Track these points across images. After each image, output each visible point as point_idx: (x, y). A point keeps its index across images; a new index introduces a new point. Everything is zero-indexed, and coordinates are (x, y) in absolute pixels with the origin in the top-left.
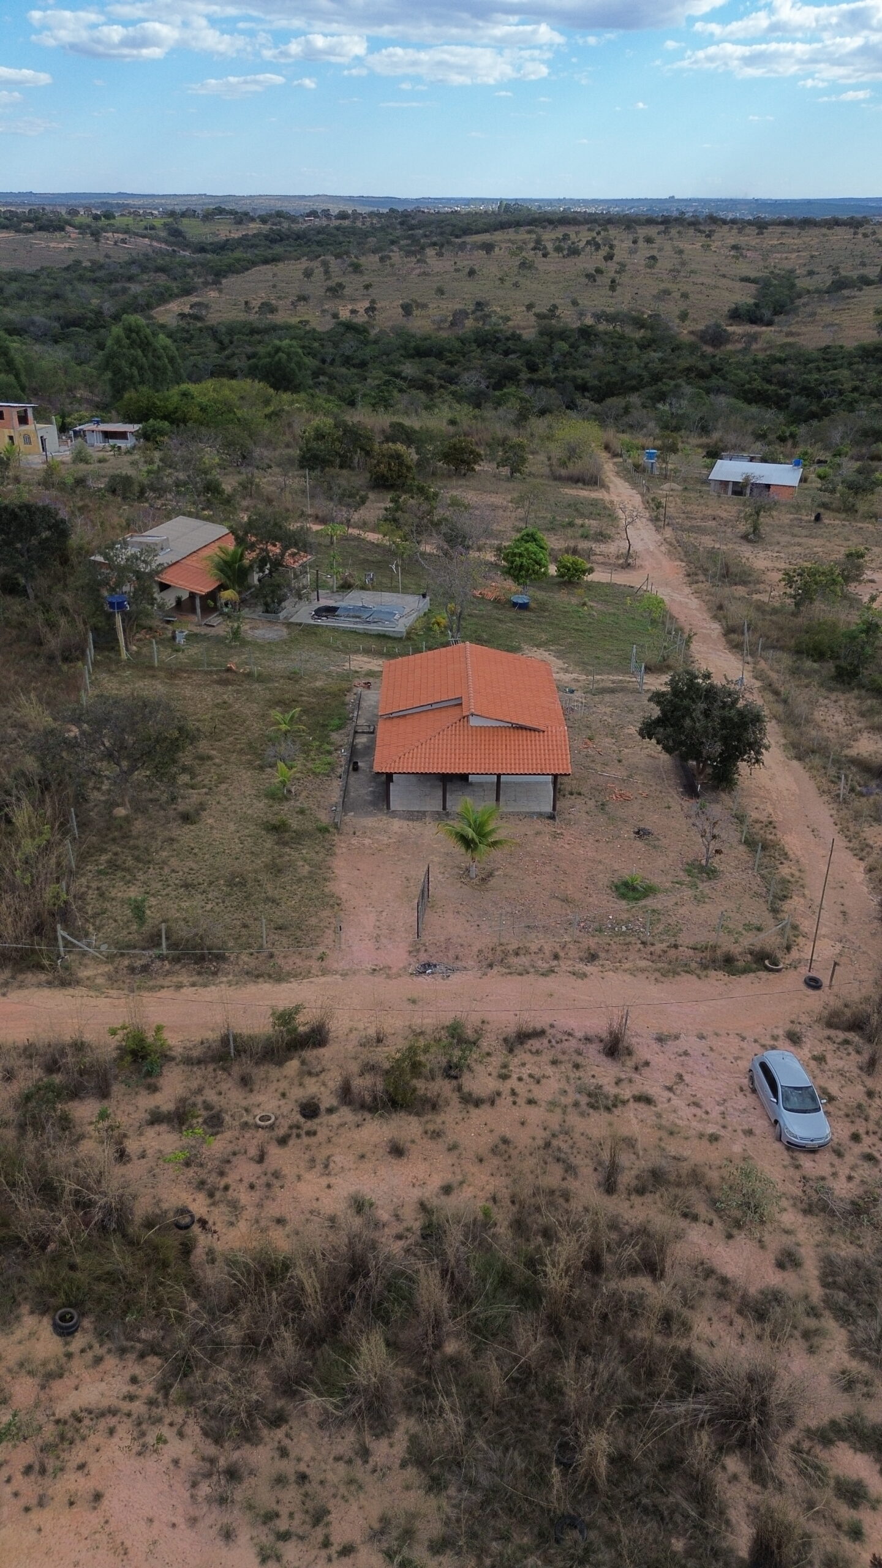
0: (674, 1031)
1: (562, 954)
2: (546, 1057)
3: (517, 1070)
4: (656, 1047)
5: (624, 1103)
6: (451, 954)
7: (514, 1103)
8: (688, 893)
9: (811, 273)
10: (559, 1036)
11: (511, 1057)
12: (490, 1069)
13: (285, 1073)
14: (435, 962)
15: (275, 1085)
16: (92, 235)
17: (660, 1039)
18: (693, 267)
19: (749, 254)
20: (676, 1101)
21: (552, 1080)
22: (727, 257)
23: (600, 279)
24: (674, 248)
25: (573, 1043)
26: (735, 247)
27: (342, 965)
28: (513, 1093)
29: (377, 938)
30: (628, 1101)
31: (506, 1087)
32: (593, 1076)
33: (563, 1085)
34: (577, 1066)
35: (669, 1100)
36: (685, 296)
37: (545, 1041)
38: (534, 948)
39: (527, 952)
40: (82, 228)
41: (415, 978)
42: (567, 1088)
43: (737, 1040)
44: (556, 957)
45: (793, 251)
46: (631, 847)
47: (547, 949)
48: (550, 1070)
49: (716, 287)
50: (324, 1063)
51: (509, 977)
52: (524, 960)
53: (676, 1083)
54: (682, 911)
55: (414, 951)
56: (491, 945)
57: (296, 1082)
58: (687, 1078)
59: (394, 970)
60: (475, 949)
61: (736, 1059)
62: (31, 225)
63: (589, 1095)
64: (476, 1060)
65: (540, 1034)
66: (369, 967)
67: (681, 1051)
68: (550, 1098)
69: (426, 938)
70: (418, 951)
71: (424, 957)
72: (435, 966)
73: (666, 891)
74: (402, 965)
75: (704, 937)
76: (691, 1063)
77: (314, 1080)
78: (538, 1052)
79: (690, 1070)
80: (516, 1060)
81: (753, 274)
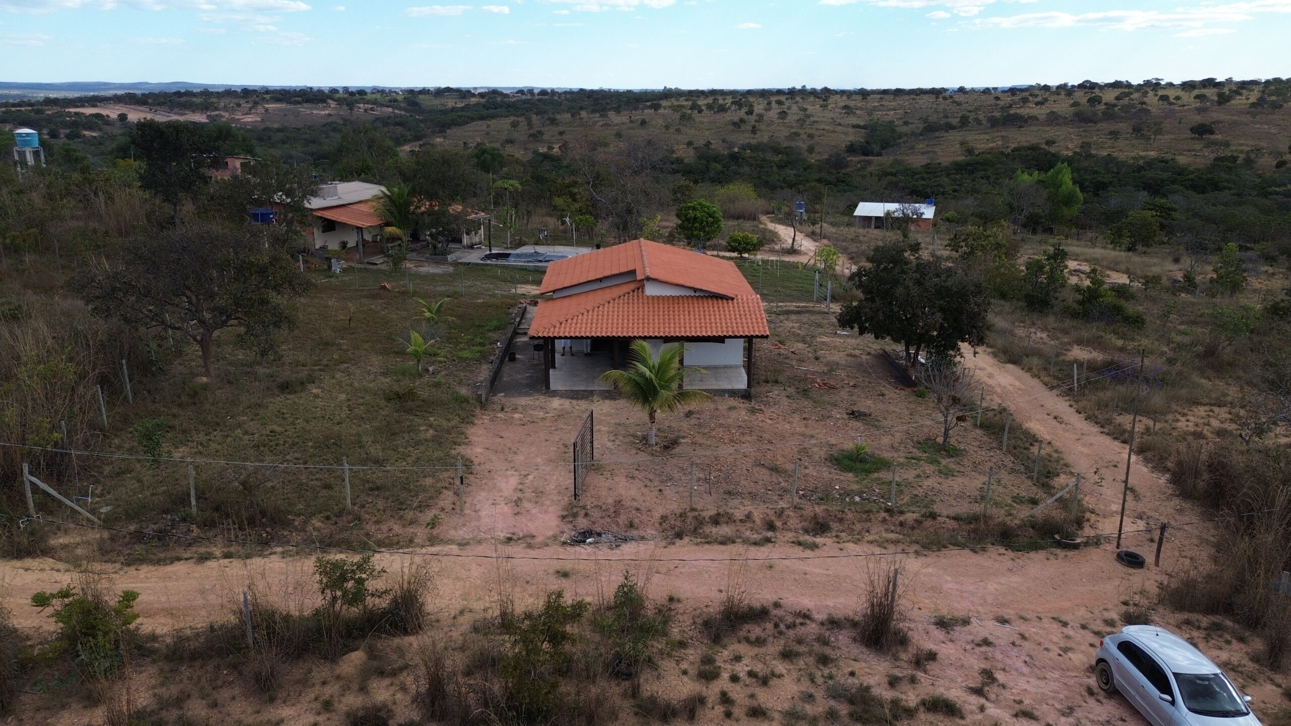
0: (960, 614)
1: (778, 524)
2: (774, 647)
3: (729, 666)
4: (939, 634)
5: (910, 713)
6: (622, 519)
7: (728, 715)
8: (929, 469)
9: (906, 123)
10: (790, 619)
11: (717, 648)
12: (684, 666)
13: (338, 672)
14: (599, 530)
15: (317, 690)
16: (348, 105)
17: (943, 624)
18: (816, 119)
19: (858, 112)
20: (993, 711)
21: (787, 680)
22: (840, 114)
23: (743, 127)
24: (799, 107)
25: (812, 629)
26: (846, 107)
27: (462, 533)
28: (725, 699)
29: (518, 502)
30: (916, 709)
31: (713, 691)
32: (852, 674)
33: (805, 686)
34: (824, 660)
35: (982, 709)
36: (811, 136)
37: (769, 626)
38: (739, 514)
39: (730, 519)
40: (340, 101)
41: (569, 548)
42: (812, 690)
43: (1055, 626)
44: (771, 527)
45: (892, 110)
46: (846, 425)
47: (757, 516)
48: (780, 667)
49: (834, 132)
50: (408, 656)
51: (707, 546)
52: (725, 530)
53: (987, 684)
54: (928, 483)
55: (569, 515)
56: (678, 511)
57: (355, 686)
58: (1000, 676)
59: (540, 539)
60: (657, 515)
61: (1066, 650)
62: (300, 99)
63: (851, 701)
64: (661, 652)
65: (759, 615)
66: (502, 535)
67: (978, 639)
68: (787, 706)
69: (587, 500)
70: (575, 515)
71: (583, 523)
72: (599, 535)
73: (901, 465)
74: (551, 533)
75: (964, 508)
76: (999, 656)
77: (387, 682)
78: (759, 642)
79: (1000, 665)
80: (726, 653)
81: (862, 124)
